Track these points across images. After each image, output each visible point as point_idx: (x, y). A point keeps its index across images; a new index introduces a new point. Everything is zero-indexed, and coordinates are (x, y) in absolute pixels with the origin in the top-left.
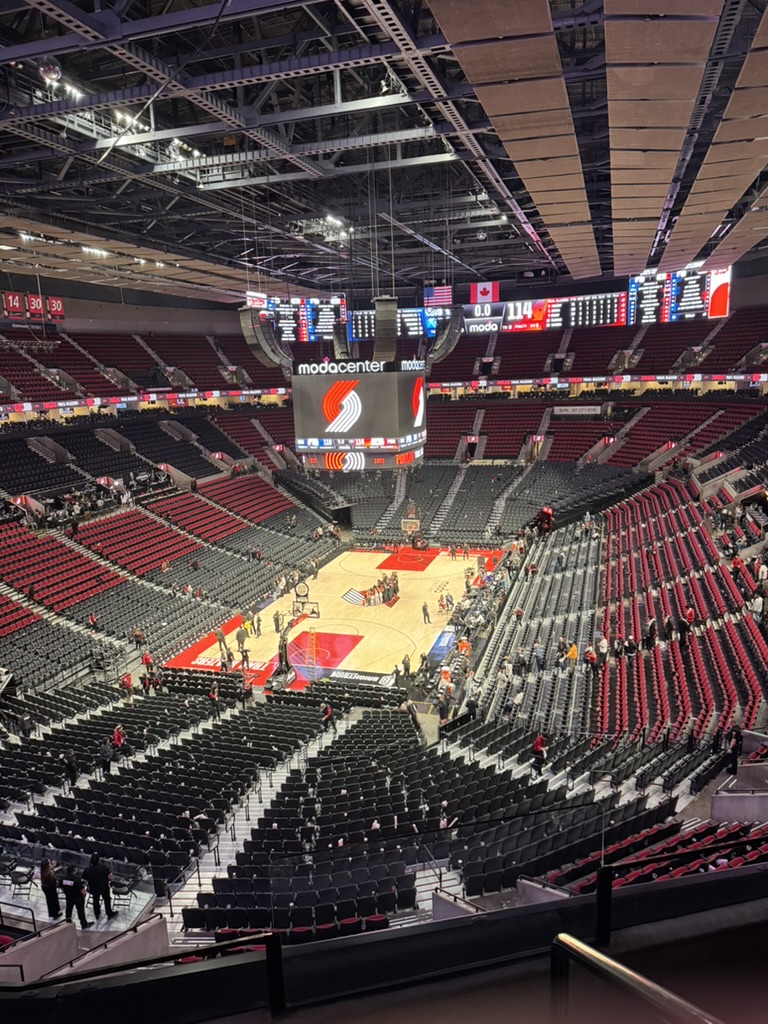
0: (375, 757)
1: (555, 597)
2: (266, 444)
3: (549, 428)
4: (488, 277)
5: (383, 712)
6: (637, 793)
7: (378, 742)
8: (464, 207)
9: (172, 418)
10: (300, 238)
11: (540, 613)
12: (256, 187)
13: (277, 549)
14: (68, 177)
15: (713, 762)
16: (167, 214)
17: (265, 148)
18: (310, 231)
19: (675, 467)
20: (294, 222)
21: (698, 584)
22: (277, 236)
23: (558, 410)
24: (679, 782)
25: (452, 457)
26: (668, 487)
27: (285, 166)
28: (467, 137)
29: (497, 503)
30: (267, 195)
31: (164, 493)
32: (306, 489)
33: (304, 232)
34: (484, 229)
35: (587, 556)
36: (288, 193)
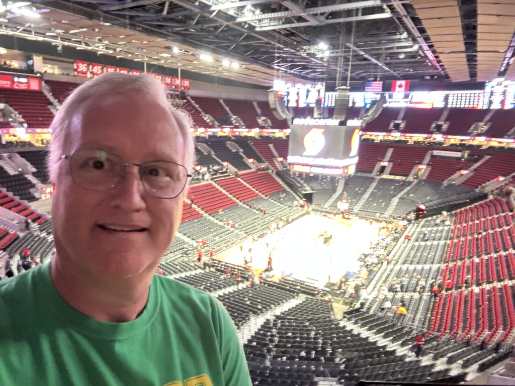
0: (309, 320)
1: (419, 254)
2: (274, 157)
3: (430, 162)
4: (404, 78)
5: (316, 299)
6: (447, 366)
7: (311, 314)
8: (394, 41)
9: (232, 140)
10: (304, 55)
11: (409, 262)
12: (285, 29)
13: (273, 210)
14: (197, 23)
15: (493, 358)
16: (241, 42)
17: (291, 10)
18: (309, 52)
19: (501, 191)
20: (302, 47)
21: (504, 259)
22: (292, 54)
23: (436, 153)
24: (472, 364)
25: (371, 172)
26: (496, 202)
27: (300, 19)
28: (398, 5)
29: (393, 199)
30: (290, 34)
31: (224, 176)
32: (291, 181)
33: (307, 52)
34: (404, 53)
35: (441, 235)
36: (300, 32)
